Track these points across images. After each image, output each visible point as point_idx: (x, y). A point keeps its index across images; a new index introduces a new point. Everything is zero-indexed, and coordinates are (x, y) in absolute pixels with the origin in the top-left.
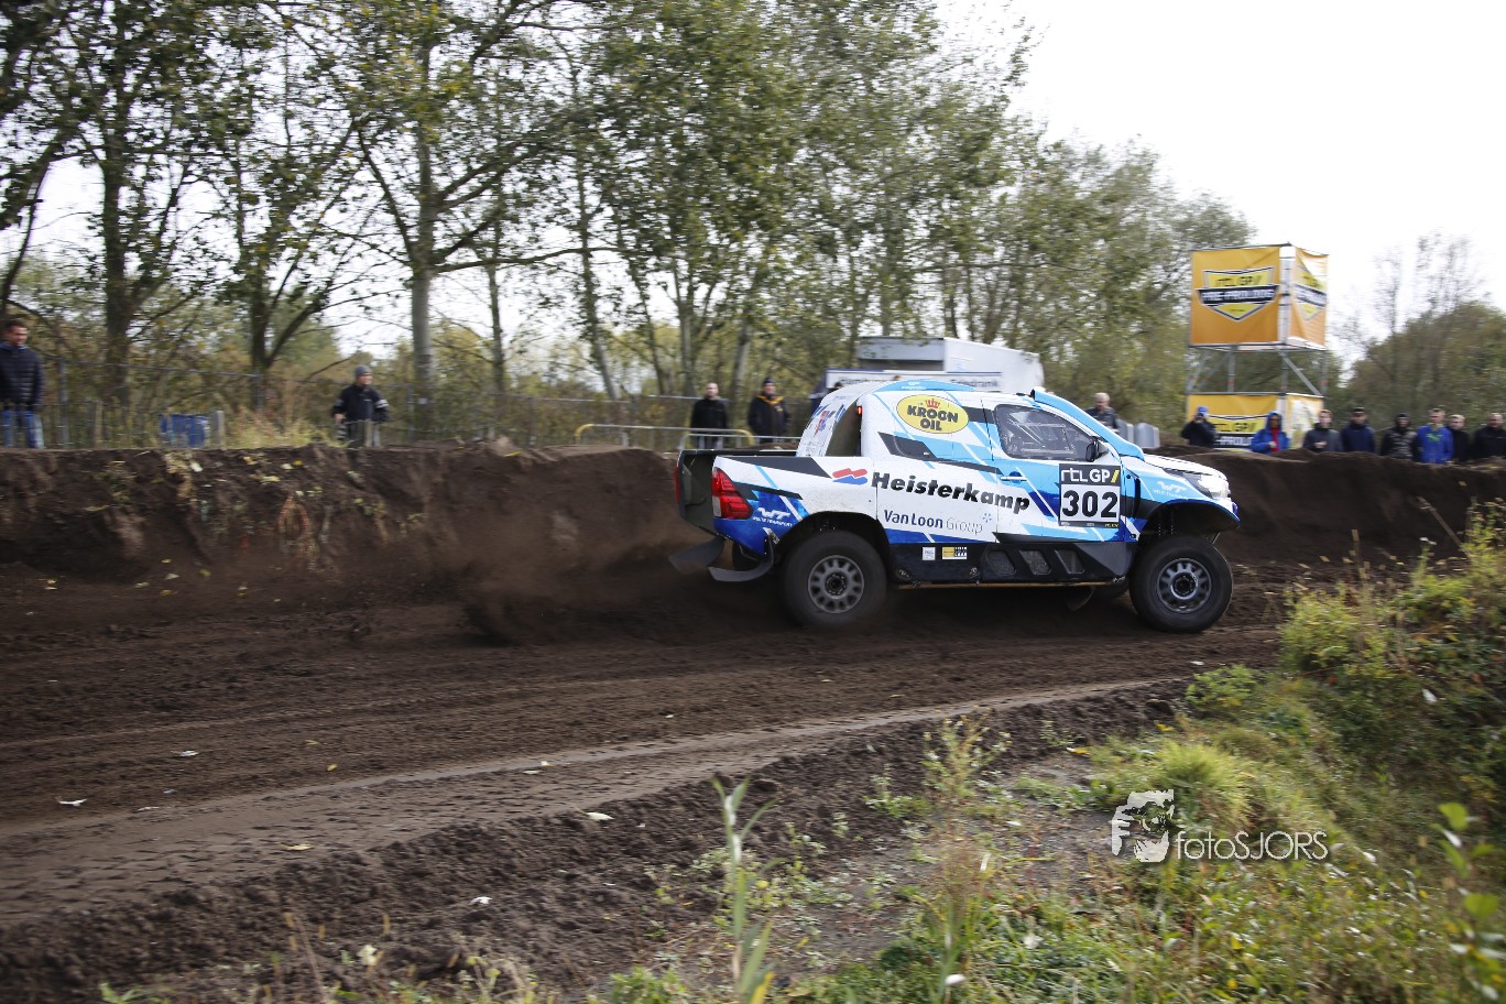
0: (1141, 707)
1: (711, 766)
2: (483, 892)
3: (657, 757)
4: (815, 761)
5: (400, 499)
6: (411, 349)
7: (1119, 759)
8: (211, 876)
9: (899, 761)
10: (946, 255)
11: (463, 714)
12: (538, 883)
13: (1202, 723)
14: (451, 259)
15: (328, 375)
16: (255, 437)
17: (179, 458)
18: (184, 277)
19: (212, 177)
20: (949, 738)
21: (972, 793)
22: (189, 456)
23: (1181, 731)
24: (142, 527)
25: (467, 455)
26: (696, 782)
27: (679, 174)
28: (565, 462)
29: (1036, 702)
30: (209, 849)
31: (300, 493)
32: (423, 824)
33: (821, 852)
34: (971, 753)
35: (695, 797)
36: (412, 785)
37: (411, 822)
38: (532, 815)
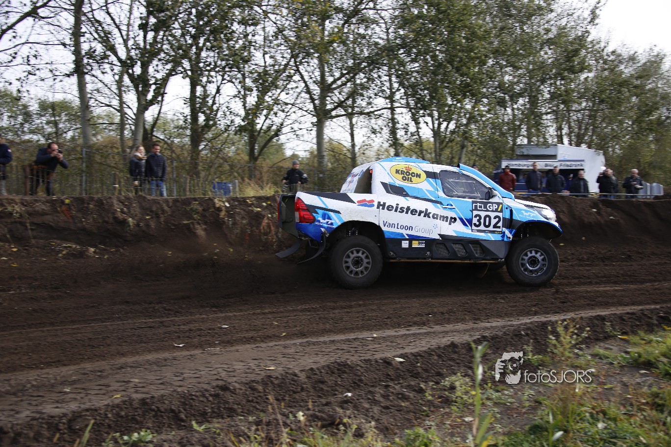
0: (655, 317)
1: (449, 339)
2: (349, 391)
3: (425, 333)
4: (497, 338)
6: (316, 153)
7: (644, 342)
8: (235, 379)
9: (536, 339)
10: (557, 106)
11: (339, 313)
12: (373, 388)
14: (334, 113)
15: (281, 164)
16: (251, 192)
17: (220, 201)
18: (222, 123)
19: (234, 80)
20: (560, 329)
21: (571, 355)
22: (224, 200)
24: (205, 230)
26: (442, 346)
27: (435, 73)
29: (603, 314)
30: (234, 367)
31: (270, 215)
32: (323, 360)
34: (571, 337)
35: (443, 353)
36: (318, 343)
37: (318, 359)
38: (370, 358)
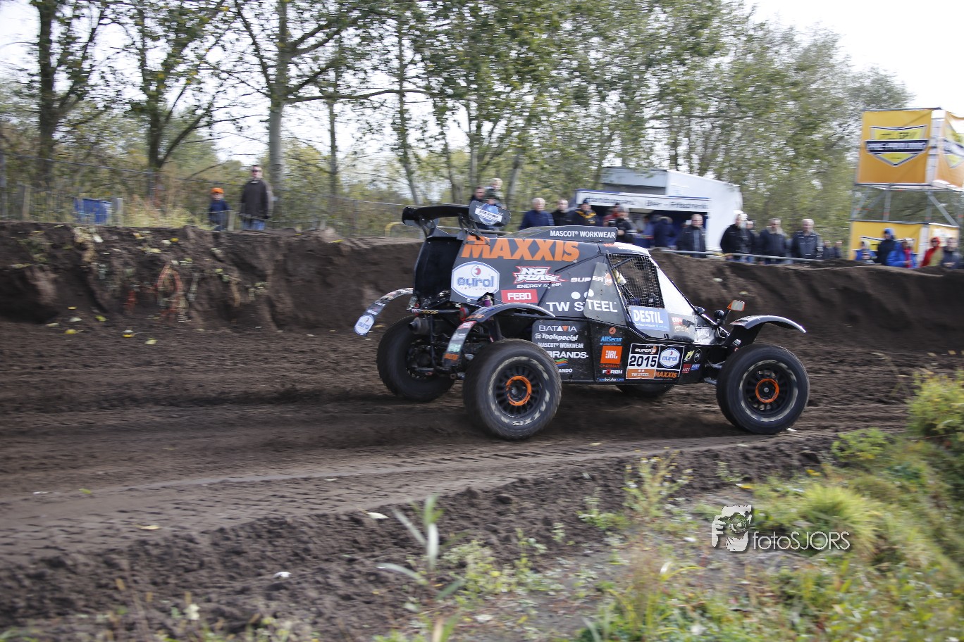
0: (796, 455)
1: (466, 482)
2: (285, 569)
3: (426, 473)
4: (543, 483)
5: (250, 271)
7: (775, 494)
9: (606, 486)
10: (672, 107)
12: (328, 564)
13: (843, 471)
14: (301, 93)
16: (144, 219)
17: (84, 231)
18: (99, 93)
20: (645, 472)
21: (661, 514)
22: (93, 230)
23: (826, 476)
24: (54, 281)
25: (303, 241)
26: (452, 494)
27: (474, 37)
28: (375, 249)
29: (715, 448)
31: (175, 262)
33: (542, 552)
34: (662, 486)
35: (452, 505)
36: (241, 485)
37: (237, 513)
38: (327, 512)
